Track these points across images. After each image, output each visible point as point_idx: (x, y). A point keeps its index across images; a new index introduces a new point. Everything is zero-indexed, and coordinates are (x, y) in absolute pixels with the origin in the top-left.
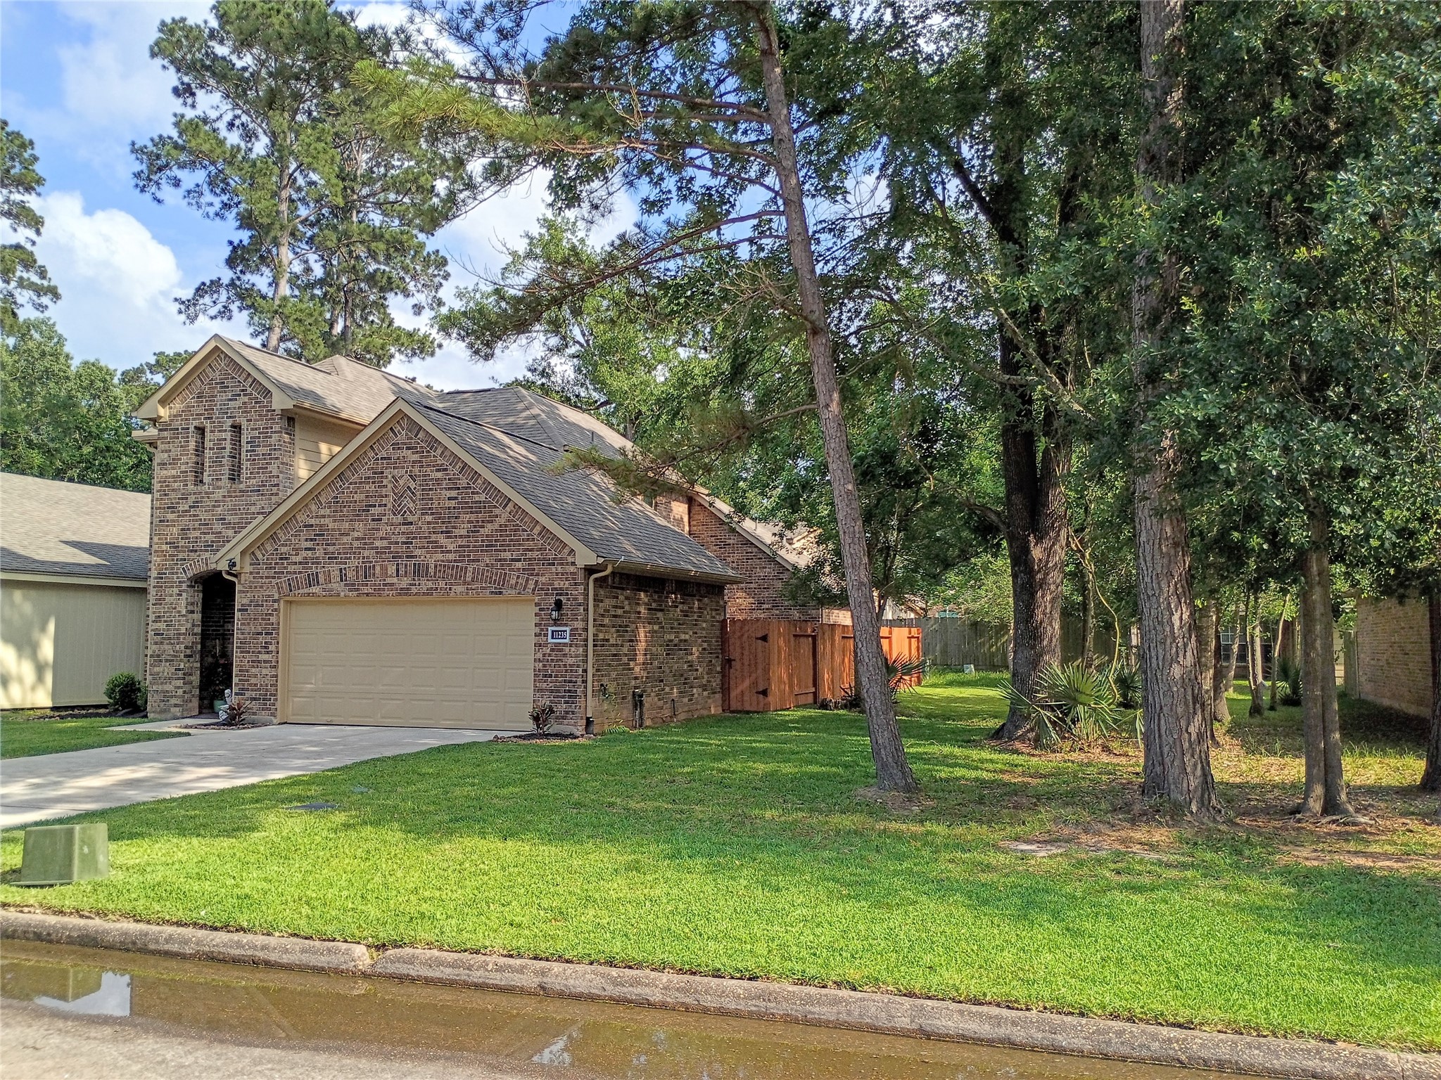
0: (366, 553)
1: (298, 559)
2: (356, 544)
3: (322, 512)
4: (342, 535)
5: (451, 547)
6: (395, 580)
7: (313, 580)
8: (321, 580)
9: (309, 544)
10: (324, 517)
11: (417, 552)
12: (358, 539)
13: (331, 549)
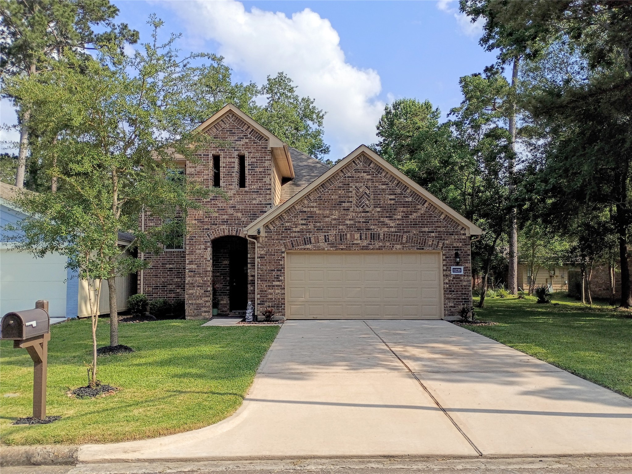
2: (334, 222)
4: (325, 217)
5: (392, 225)
6: (359, 242)
10: (313, 207)
11: (372, 227)
12: (335, 219)
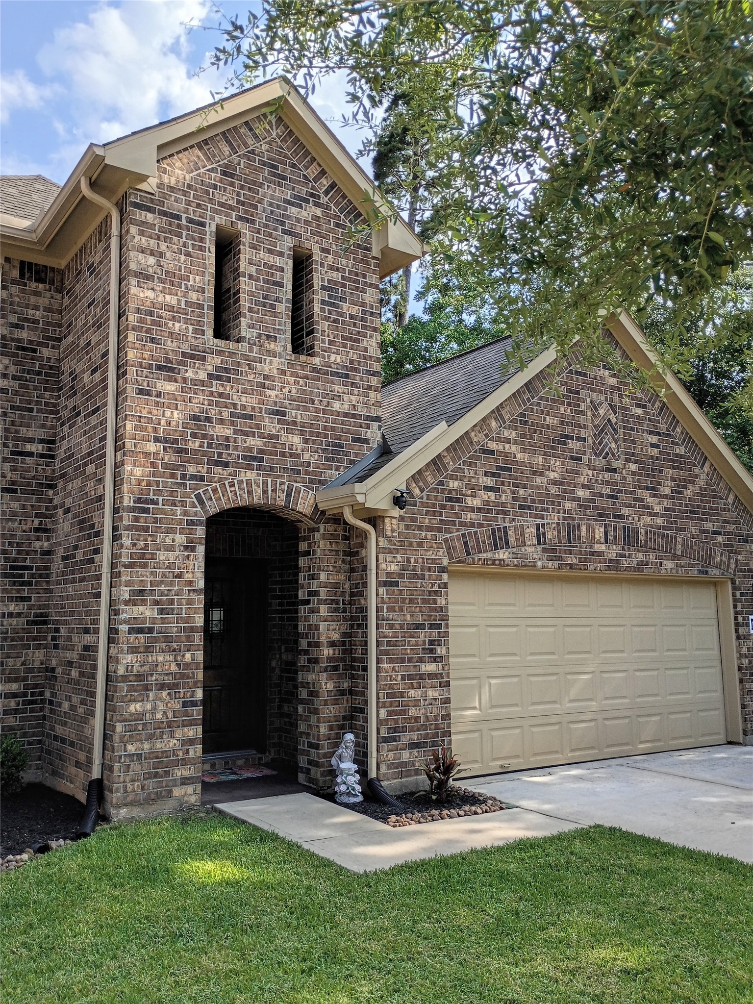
0: (568, 505)
1: (476, 502)
2: (553, 490)
3: (506, 433)
4: (534, 473)
6: (603, 547)
7: (499, 540)
8: (512, 540)
9: (489, 482)
10: (508, 441)
11: (625, 511)
12: (555, 482)
13: (522, 492)
